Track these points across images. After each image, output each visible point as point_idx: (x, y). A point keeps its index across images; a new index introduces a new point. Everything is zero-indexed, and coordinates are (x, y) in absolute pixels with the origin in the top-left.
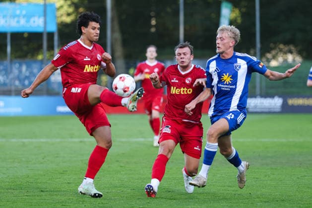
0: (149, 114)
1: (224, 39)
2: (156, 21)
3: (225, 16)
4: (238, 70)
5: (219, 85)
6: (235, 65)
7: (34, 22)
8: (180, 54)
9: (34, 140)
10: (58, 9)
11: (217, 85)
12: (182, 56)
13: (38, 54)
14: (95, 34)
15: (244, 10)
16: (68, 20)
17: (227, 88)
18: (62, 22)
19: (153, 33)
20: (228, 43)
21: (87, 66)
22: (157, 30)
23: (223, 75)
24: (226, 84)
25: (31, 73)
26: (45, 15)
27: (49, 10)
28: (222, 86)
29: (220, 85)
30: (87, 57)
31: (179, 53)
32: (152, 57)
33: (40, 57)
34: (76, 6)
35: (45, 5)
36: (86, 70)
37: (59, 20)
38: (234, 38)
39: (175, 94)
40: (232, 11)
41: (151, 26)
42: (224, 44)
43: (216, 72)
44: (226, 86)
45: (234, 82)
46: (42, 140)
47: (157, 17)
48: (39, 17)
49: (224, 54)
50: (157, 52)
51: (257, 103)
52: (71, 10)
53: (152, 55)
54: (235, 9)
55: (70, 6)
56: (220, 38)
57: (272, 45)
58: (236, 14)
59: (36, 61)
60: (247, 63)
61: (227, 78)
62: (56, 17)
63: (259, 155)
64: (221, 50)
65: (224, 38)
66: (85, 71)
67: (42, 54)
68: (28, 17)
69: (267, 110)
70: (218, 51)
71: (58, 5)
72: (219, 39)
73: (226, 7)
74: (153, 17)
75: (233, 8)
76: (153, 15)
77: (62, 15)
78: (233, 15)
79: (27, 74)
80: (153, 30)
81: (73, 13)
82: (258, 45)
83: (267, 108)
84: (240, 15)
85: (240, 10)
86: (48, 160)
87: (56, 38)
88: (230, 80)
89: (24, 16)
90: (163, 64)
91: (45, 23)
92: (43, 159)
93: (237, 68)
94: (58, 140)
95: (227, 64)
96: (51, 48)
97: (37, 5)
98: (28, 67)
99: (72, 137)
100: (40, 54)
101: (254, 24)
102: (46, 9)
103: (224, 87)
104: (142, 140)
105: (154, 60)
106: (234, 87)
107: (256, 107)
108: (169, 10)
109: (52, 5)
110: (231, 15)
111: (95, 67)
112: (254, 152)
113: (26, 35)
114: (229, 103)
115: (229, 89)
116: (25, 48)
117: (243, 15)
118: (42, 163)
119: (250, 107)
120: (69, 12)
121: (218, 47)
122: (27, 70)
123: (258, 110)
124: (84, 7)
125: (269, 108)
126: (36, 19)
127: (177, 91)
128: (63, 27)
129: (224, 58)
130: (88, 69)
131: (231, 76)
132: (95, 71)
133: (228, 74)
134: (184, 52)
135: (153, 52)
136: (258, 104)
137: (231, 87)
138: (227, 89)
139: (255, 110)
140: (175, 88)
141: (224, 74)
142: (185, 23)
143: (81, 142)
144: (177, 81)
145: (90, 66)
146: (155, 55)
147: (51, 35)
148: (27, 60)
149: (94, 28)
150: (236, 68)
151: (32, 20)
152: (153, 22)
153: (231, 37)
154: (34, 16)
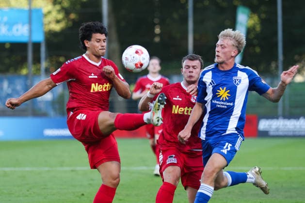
0: (150, 138)
1: (225, 47)
2: (161, 29)
3: (241, 24)
4: (238, 84)
5: (213, 102)
6: (234, 78)
7: (17, 30)
8: (189, 67)
9: (17, 169)
10: (45, 15)
11: (211, 101)
12: (191, 69)
13: (22, 68)
14: (100, 47)
15: (263, 16)
16: (57, 28)
17: (223, 105)
18: (50, 31)
19: (157, 44)
20: (230, 52)
21: (93, 85)
22: (161, 39)
23: (220, 90)
24: (223, 101)
25: (14, 90)
26: (30, 22)
27: (34, 16)
28: (218, 102)
29: (215, 102)
30: (93, 74)
31: (187, 66)
32: (155, 71)
33: (24, 72)
34: (67, 12)
35: (30, 11)
36: (94, 90)
37: (47, 28)
38: (237, 47)
39: (178, 114)
40: (250, 17)
41: (155, 35)
42: (224, 53)
43: (211, 86)
44: (222, 103)
45: (232, 98)
46: (27, 169)
47: (162, 24)
48: (23, 24)
49: (223, 65)
50: (161, 64)
51: (279, 125)
52: (60, 16)
53: (155, 68)
54: (253, 15)
55: (59, 11)
56: (221, 45)
57: (296, 57)
58: (255, 21)
59: (20, 76)
60: (249, 77)
61: (223, 93)
62: (43, 24)
63: (282, 186)
64: (220, 60)
65: (226, 45)
66: (92, 91)
67: (27, 67)
68: (10, 24)
69: (291, 134)
70: (216, 60)
71: (45, 10)
72: (220, 47)
73: (243, 13)
74: (157, 24)
75: (251, 14)
76: (157, 23)
77: (50, 23)
78: (251, 22)
79: (9, 91)
80: (157, 39)
81: (63, 19)
82: (281, 57)
83: (291, 131)
84: (258, 22)
85: (259, 17)
86: (34, 193)
87: (43, 49)
88: (227, 96)
89: (5, 24)
90: (167, 79)
91: (30, 31)
92: (28, 191)
93: (237, 82)
94: (47, 169)
95: (225, 77)
96: (37, 60)
97: (20, 11)
98: (11, 83)
99: (62, 166)
100: (24, 68)
101: (276, 33)
102: (31, 15)
103: (220, 104)
104: (144, 168)
105: (157, 74)
106: (232, 104)
107: (277, 129)
108: (175, 16)
109: (39, 10)
110: (249, 22)
111: (105, 85)
112: (276, 183)
113: (7, 46)
114: (226, 124)
115: (226, 107)
116: (7, 61)
117: (263, 22)
118: (27, 196)
119: (271, 130)
120: (58, 19)
121: (218, 56)
122: (9, 87)
123: (281, 133)
124: (76, 13)
125: (293, 131)
126: (20, 27)
127: (180, 111)
128: (51, 36)
129: (222, 70)
130: (95, 88)
131: (228, 91)
132: (104, 90)
133: (225, 88)
134: (194, 65)
135: (156, 64)
136: (281, 127)
137: (228, 104)
138: (223, 107)
139: (277, 134)
140: (178, 106)
141: (221, 88)
142: (195, 31)
143: (72, 171)
144: (180, 99)
145: (97, 84)
146: (158, 68)
147: (37, 46)
148: (9, 75)
149: (99, 41)
150: (235, 82)
151: (15, 28)
152: (157, 30)
153: (234, 45)
154: (17, 23)
